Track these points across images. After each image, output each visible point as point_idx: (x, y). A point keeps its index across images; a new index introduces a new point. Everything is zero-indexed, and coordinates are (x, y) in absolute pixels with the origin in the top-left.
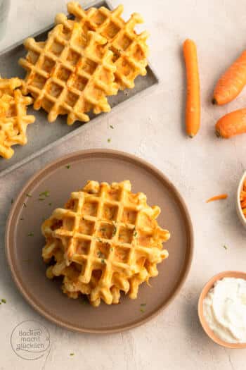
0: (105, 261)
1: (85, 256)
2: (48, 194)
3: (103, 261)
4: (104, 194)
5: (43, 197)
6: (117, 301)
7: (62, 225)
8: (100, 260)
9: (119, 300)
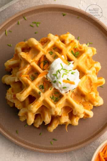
0: (41, 94)
1: (29, 82)
2: (38, 25)
3: (40, 93)
4: (70, 47)
5: (34, 25)
6: (38, 126)
7: (28, 52)
8: (38, 90)
9: (40, 126)
